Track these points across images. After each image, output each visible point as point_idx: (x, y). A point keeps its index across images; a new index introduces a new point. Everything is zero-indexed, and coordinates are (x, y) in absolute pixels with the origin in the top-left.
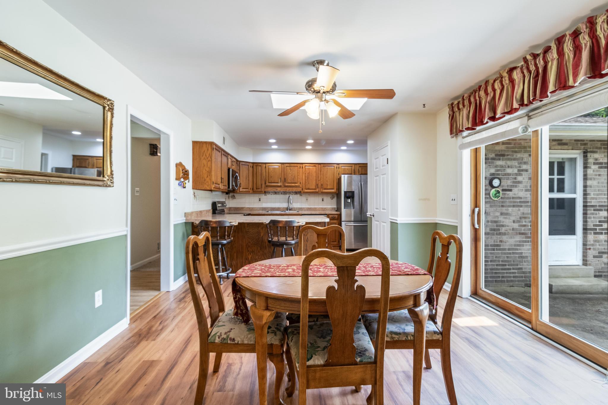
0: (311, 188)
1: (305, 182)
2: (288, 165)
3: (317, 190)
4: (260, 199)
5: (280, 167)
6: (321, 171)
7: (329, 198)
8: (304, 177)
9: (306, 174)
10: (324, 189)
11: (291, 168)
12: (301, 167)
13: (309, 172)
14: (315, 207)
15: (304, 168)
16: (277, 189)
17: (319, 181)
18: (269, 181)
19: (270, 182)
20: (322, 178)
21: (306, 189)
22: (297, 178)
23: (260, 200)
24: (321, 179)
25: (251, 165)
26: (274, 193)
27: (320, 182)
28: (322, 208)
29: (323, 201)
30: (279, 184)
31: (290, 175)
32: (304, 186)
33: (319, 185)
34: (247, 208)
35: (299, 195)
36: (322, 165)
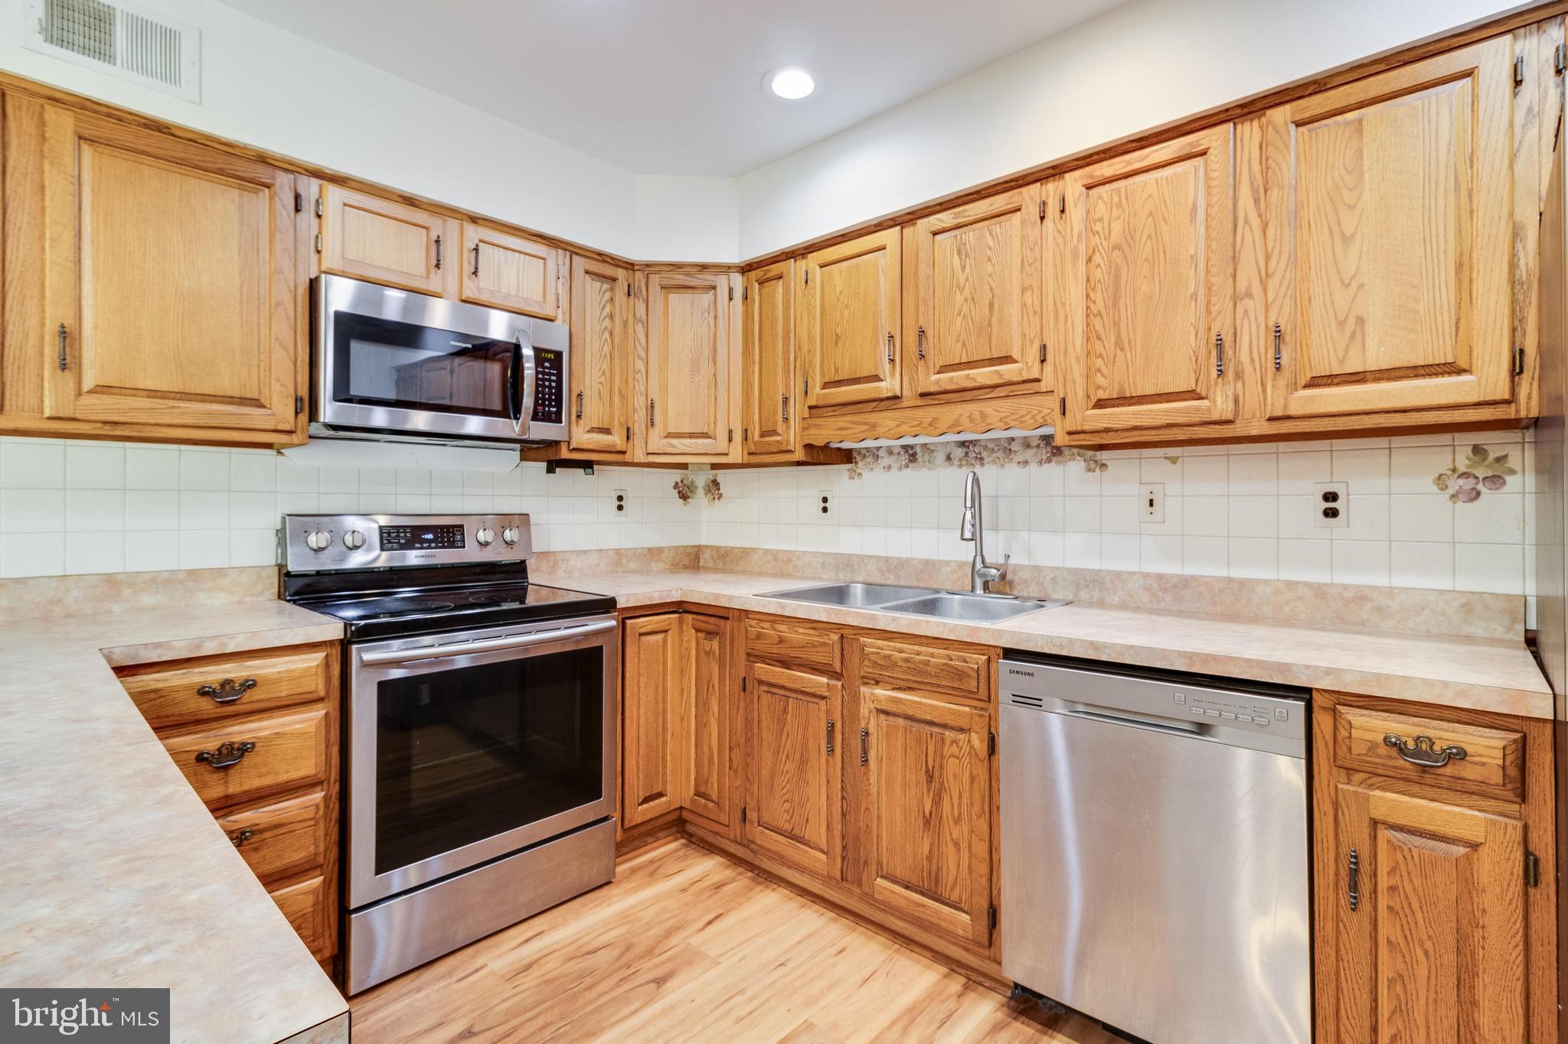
0: (1150, 390)
1: (1091, 335)
2: (946, 218)
3: (1220, 404)
4: (825, 500)
5: (893, 250)
6: (1262, 191)
7: (1428, 484)
8: (1076, 292)
9: (1097, 258)
10: (1314, 383)
11: (969, 235)
12: (1053, 209)
13: (1130, 235)
14: (1238, 573)
15: (1075, 213)
16: (874, 426)
17: (1235, 299)
18: (823, 374)
19: (832, 377)
20: (1278, 266)
21: (1100, 404)
22: (1014, 311)
23: (825, 510)
24: (1265, 278)
25: (737, 281)
26: (904, 458)
27: (1253, 306)
28: (1320, 592)
29: (1331, 513)
30: (889, 385)
31: (959, 298)
32: (1077, 373)
33: (1251, 347)
34: (767, 552)
35: (1074, 468)
36: (1281, 115)
